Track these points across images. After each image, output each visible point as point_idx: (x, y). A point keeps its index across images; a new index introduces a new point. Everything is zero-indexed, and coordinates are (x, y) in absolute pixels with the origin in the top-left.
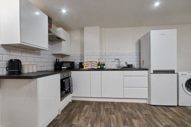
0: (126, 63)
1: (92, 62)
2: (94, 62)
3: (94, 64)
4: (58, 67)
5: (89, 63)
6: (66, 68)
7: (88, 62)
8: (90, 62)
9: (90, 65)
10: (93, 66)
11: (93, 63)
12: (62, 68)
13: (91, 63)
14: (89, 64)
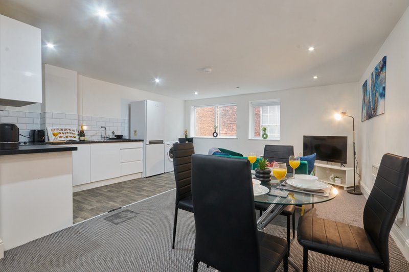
0: (113, 132)
3: (70, 133)
5: (61, 132)
10: (71, 137)
11: (68, 131)
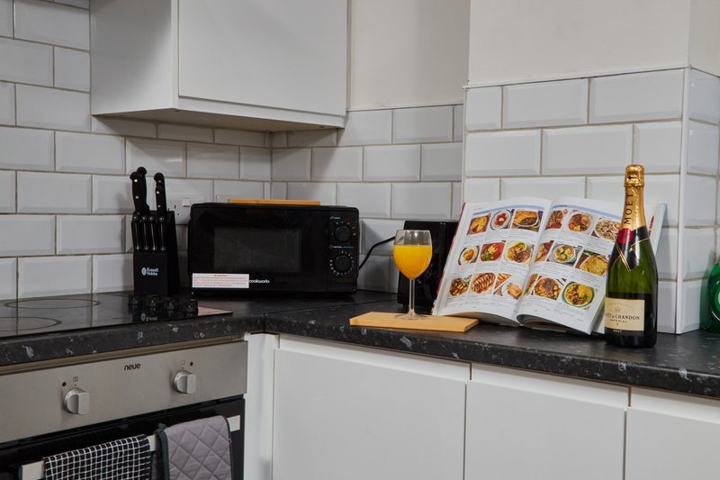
1: (555, 222)
2: (579, 222)
3: (564, 255)
4: (154, 272)
5: (513, 237)
6: (241, 281)
7: (501, 220)
8: (530, 222)
9: (518, 273)
10: (549, 287)
11: (564, 235)
12: (201, 280)
13: (531, 238)
14: (497, 256)
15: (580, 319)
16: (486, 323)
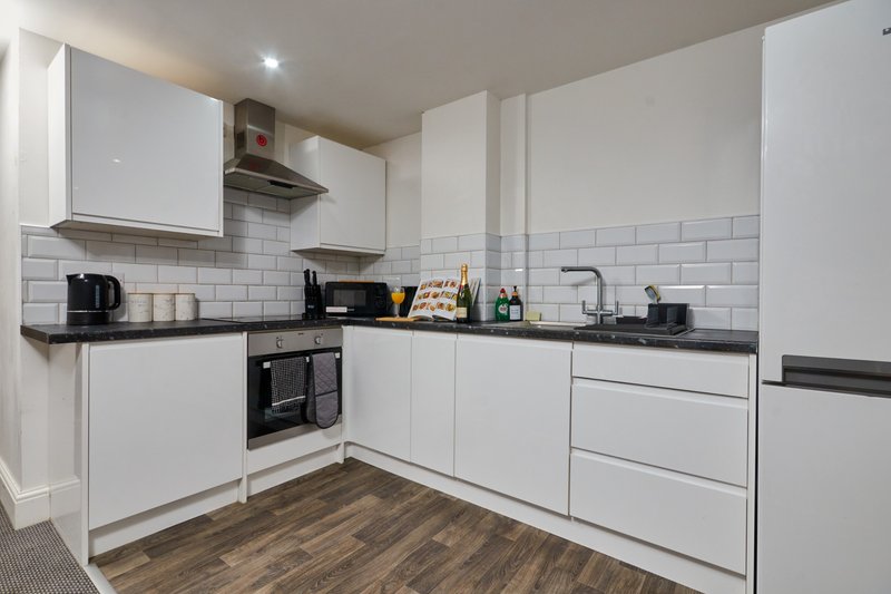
1: (447, 284)
2: (452, 284)
3: (447, 295)
4: (312, 306)
5: (433, 290)
6: (344, 310)
7: (430, 285)
8: (439, 285)
9: (434, 302)
10: (442, 306)
11: (448, 289)
12: (329, 309)
13: (439, 290)
14: (428, 294)
15: (451, 316)
16: (422, 319)
